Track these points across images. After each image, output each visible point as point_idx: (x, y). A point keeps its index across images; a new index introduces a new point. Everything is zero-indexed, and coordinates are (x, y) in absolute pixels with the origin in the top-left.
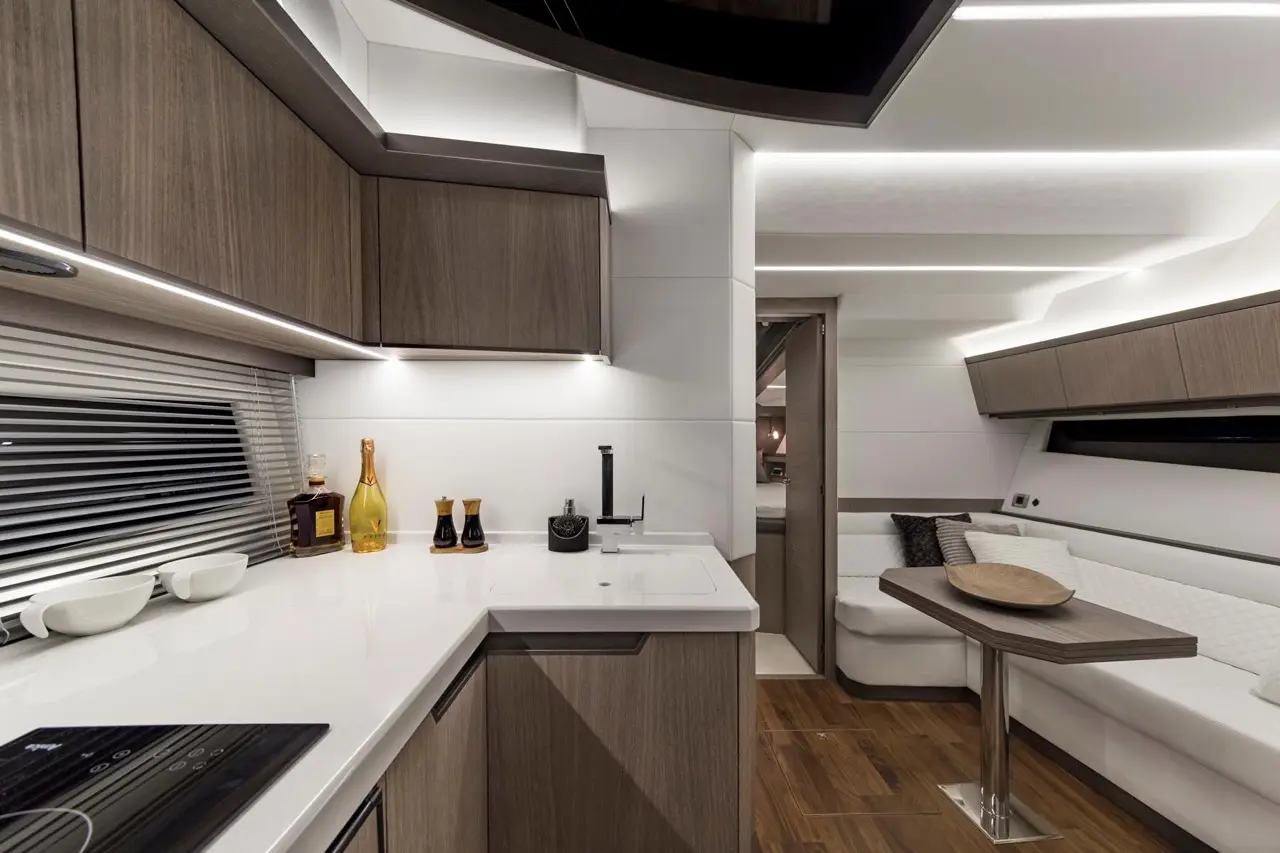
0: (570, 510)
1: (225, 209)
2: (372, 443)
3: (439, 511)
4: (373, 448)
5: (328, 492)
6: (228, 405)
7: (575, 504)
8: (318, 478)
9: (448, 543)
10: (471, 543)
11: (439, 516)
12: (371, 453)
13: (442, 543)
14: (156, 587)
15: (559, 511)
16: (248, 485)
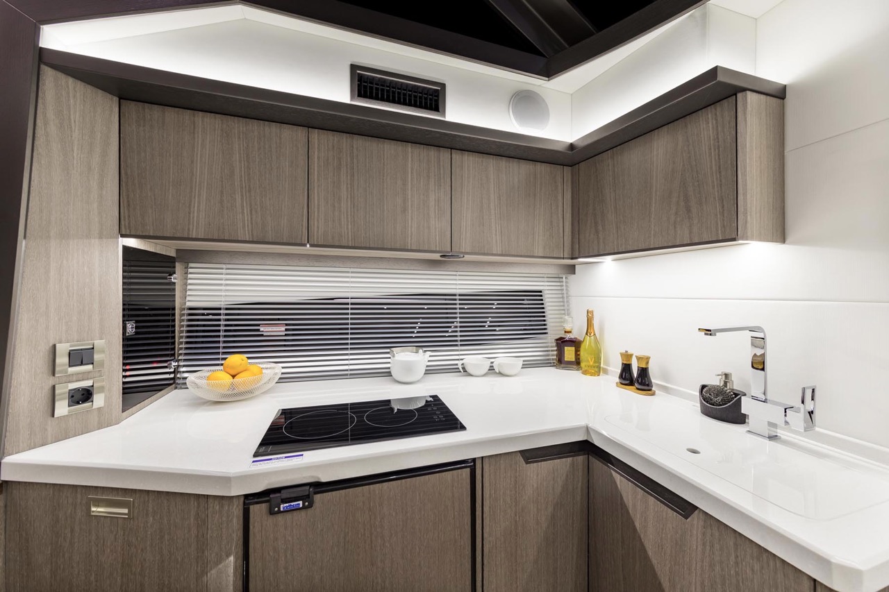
0: (726, 383)
1: (496, 220)
2: (592, 312)
3: (623, 360)
4: (593, 315)
5: (573, 337)
6: (541, 292)
7: (734, 378)
8: (568, 329)
9: (627, 382)
10: (640, 387)
11: (623, 364)
12: (593, 317)
13: (624, 382)
14: (491, 366)
15: (715, 381)
16: (545, 329)
